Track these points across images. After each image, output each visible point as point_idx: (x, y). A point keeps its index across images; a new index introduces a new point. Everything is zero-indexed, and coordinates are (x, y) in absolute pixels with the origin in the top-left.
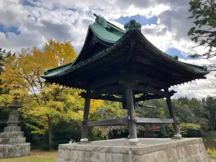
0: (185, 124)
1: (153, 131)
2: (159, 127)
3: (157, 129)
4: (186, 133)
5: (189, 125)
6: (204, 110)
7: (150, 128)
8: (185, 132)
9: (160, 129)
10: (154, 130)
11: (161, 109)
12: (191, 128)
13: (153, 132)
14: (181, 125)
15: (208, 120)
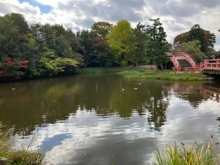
0: (62, 59)
1: (15, 67)
2: (27, 62)
3: (23, 64)
4: (63, 71)
5: (66, 60)
6: (80, 45)
7: (11, 63)
8: (63, 69)
9: (27, 64)
10: (17, 65)
11: (30, 35)
12: (69, 64)
13: (15, 69)
14: (57, 60)
15: (83, 56)
